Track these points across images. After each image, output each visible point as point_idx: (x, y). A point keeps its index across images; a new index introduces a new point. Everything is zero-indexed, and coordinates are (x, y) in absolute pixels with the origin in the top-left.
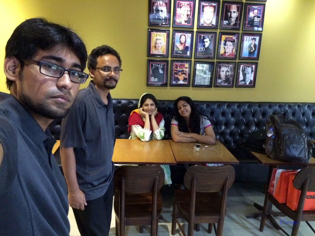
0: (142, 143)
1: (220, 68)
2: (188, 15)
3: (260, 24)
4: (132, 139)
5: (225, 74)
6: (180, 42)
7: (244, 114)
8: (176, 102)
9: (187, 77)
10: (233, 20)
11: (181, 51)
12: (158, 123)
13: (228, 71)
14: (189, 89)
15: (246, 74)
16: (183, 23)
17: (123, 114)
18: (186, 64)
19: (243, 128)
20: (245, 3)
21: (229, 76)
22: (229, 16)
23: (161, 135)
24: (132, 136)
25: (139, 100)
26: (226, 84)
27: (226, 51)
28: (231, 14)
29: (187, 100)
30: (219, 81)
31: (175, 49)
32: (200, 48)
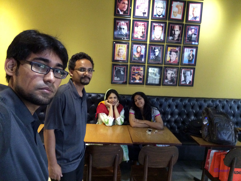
0: (107, 127)
1: (167, 71)
2: (143, 32)
3: (196, 40)
4: (99, 124)
5: (170, 76)
6: (137, 51)
7: (185, 106)
8: (133, 96)
9: (142, 78)
10: (176, 36)
11: (137, 58)
12: (120, 112)
13: (173, 74)
14: (143, 86)
15: (186, 76)
16: (139, 38)
17: (93, 104)
18: (141, 68)
19: (185, 117)
20: (185, 24)
21: (174, 77)
22: (173, 33)
23: (121, 121)
24: (99, 121)
25: (105, 94)
26: (172, 83)
27: (171, 59)
28: (175, 32)
29: (142, 94)
30: (166, 81)
31: (133, 56)
32: (152, 57)
